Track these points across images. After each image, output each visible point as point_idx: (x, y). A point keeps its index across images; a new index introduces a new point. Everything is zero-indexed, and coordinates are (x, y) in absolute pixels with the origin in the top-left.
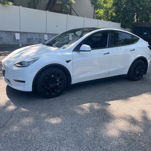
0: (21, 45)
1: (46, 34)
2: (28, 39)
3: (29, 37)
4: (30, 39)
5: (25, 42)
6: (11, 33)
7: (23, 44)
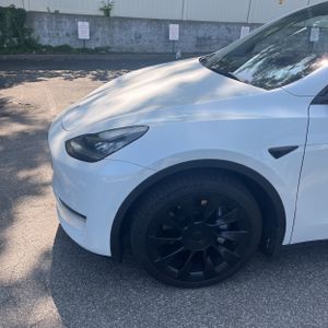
0: (179, 54)
1: (246, 24)
2: (198, 39)
3: (201, 33)
4: (204, 38)
5: (190, 46)
6: (161, 24)
7: (186, 50)
